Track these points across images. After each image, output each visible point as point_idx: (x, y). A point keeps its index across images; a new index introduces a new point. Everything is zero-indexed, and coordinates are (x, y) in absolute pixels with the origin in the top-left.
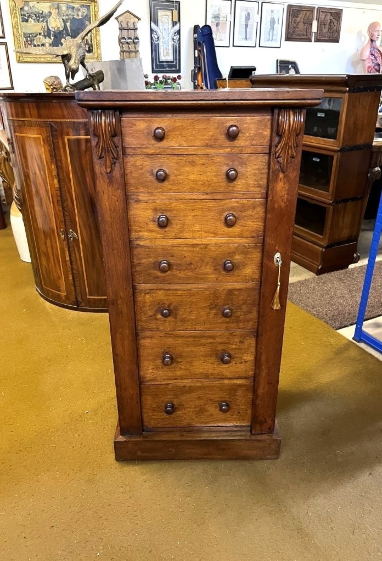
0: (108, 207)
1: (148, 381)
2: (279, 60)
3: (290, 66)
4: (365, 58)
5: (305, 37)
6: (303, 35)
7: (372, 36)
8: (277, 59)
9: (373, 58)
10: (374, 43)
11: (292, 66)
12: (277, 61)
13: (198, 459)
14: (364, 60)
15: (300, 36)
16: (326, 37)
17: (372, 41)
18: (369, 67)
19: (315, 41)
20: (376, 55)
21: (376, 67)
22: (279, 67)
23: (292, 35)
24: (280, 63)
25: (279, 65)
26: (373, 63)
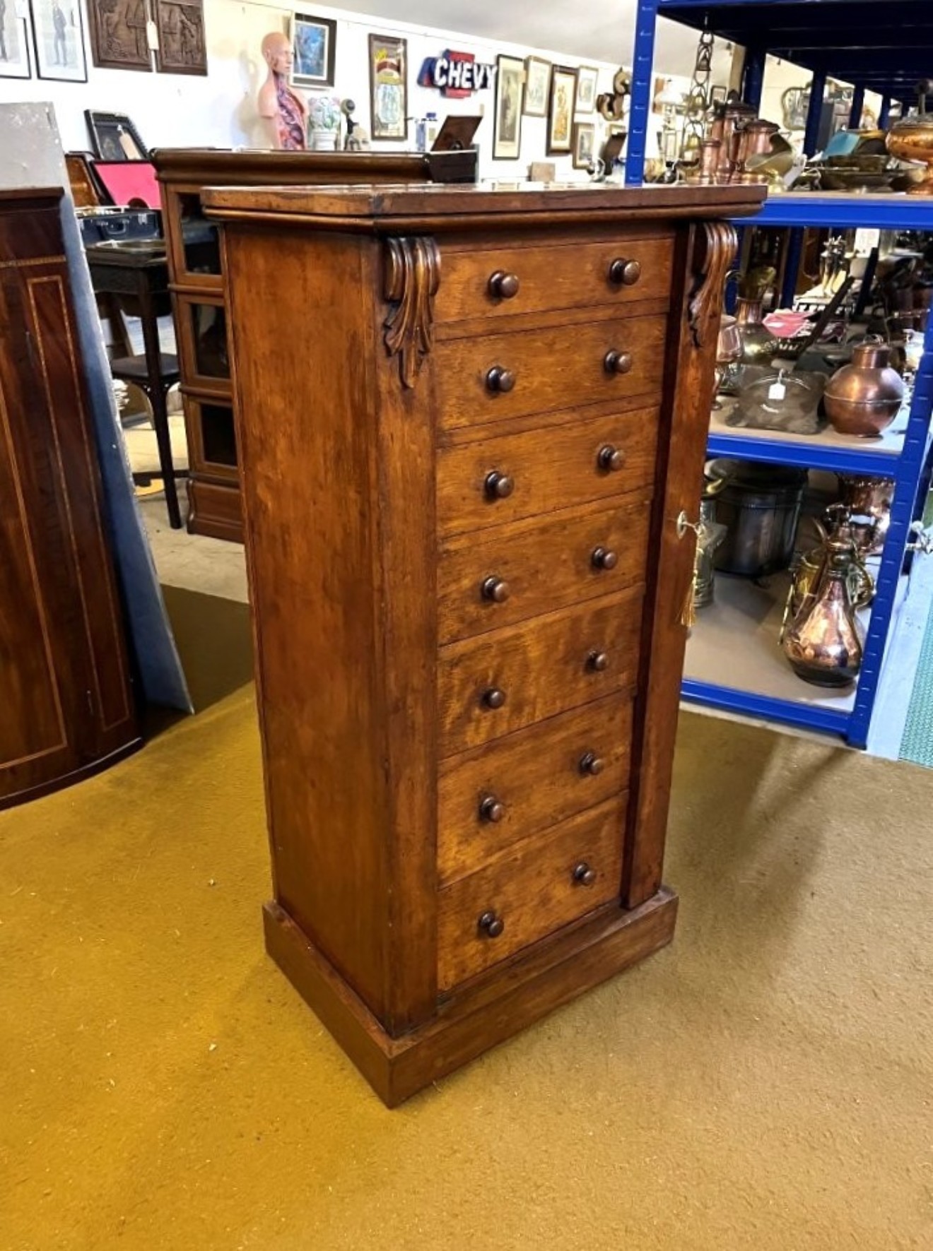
0: (399, 471)
1: (448, 878)
2: (91, 113)
3: (120, 128)
4: (271, 114)
5: (135, 60)
6: (132, 55)
7: (276, 65)
8: (85, 109)
9: (284, 113)
10: (281, 79)
11: (124, 128)
12: (87, 113)
13: (546, 1015)
14: (269, 118)
15: (125, 56)
16: (179, 62)
17: (276, 74)
18: (282, 134)
19: (159, 71)
20: (290, 107)
21: (295, 134)
22: (95, 129)
23: (107, 53)
24: (96, 120)
25: (93, 122)
26: (288, 124)
